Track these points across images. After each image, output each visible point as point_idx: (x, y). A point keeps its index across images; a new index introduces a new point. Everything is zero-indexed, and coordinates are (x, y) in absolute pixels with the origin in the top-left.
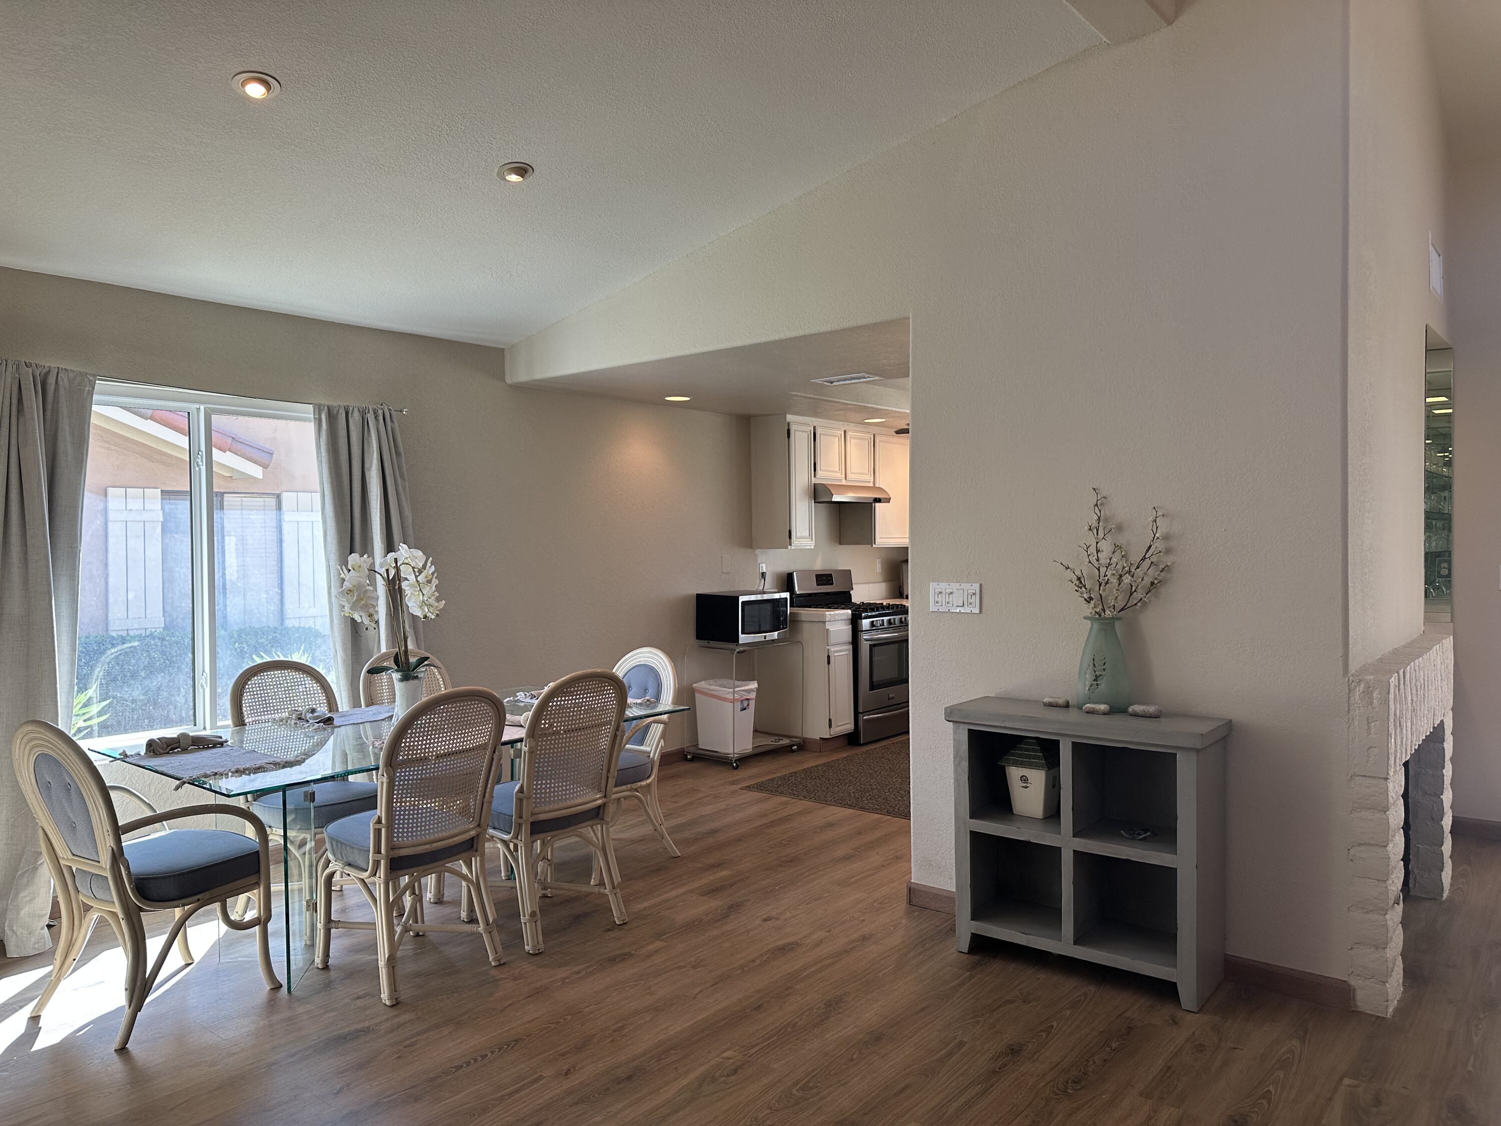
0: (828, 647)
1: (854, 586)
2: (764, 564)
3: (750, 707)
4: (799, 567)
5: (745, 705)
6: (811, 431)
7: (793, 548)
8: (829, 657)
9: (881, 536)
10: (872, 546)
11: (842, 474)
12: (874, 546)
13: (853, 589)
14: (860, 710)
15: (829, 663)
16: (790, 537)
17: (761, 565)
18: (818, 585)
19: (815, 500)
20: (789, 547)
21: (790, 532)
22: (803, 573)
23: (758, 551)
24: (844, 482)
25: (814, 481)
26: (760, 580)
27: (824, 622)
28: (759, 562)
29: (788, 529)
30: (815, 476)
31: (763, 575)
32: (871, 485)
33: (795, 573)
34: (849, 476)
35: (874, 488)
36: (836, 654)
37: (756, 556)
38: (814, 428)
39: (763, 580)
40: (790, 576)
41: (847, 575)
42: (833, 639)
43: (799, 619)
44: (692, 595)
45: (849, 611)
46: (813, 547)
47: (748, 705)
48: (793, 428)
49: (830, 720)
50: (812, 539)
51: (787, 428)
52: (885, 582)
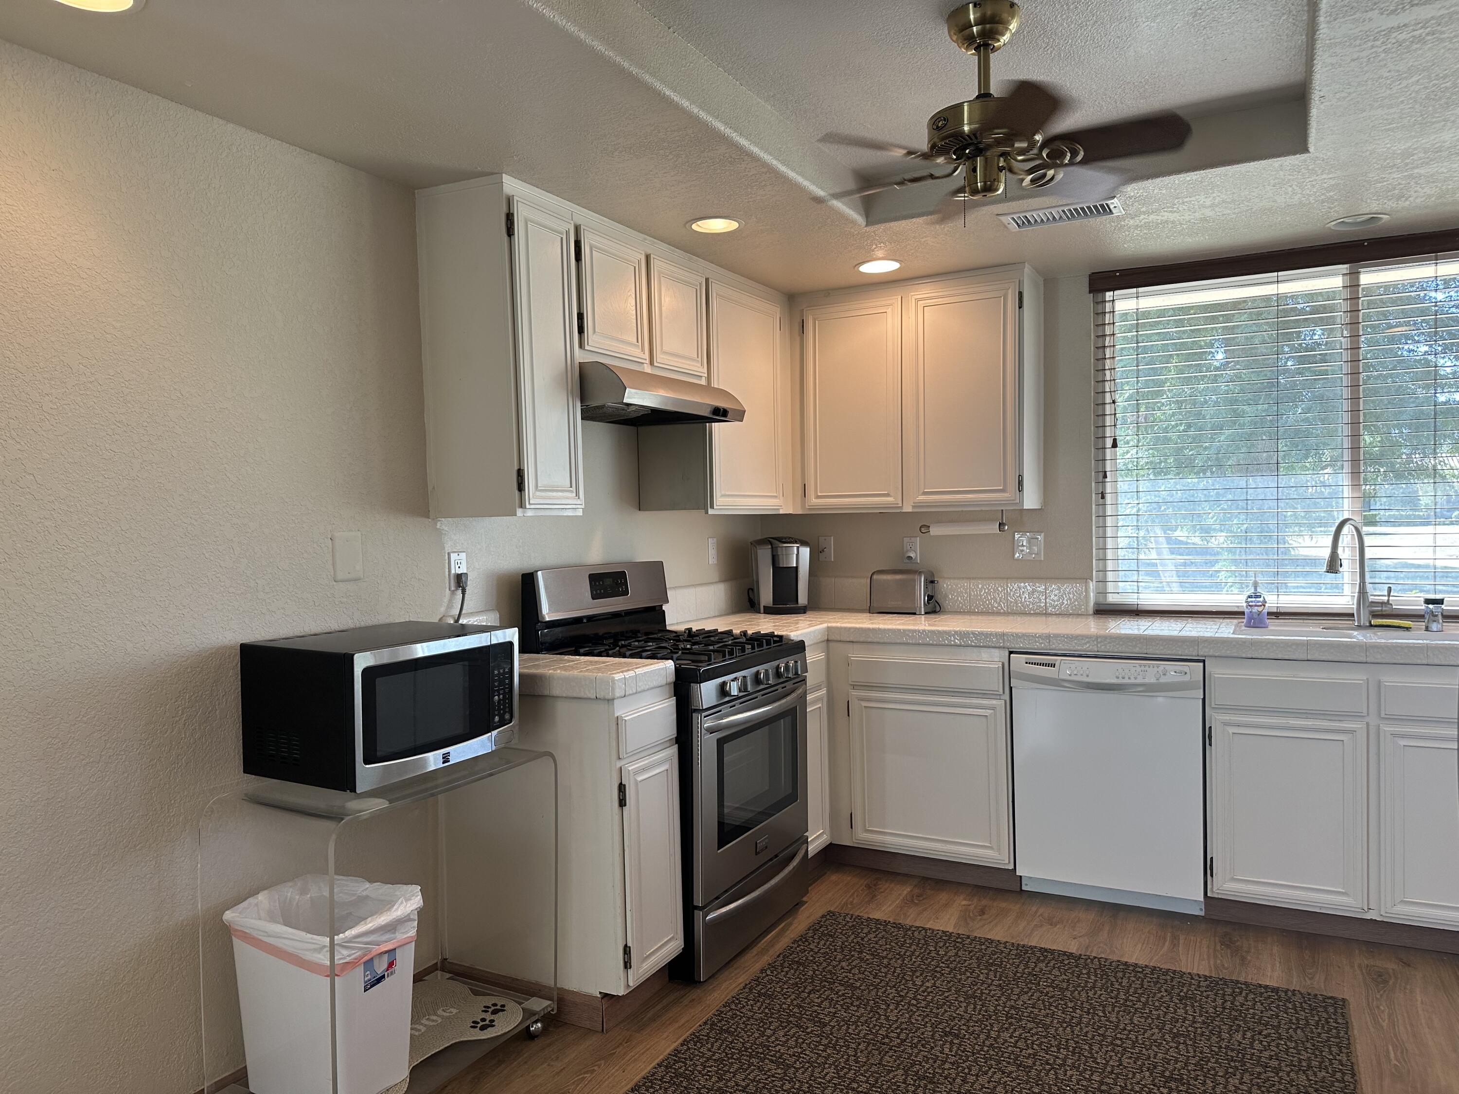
0: (619, 764)
1: (670, 594)
2: (463, 556)
3: (397, 968)
4: (552, 558)
5: (381, 967)
6: (568, 233)
7: (529, 513)
8: (622, 788)
9: (723, 493)
10: (707, 512)
11: (643, 350)
12: (711, 512)
13: (667, 602)
14: (698, 901)
15: (622, 803)
16: (521, 487)
17: (454, 556)
18: (593, 598)
19: (582, 401)
20: (519, 512)
21: (520, 474)
22: (561, 571)
23: (444, 524)
24: (647, 369)
25: (580, 356)
26: (453, 593)
27: (610, 701)
28: (448, 549)
29: (516, 468)
30: (581, 346)
31: (460, 581)
32: (703, 382)
33: (539, 573)
34: (660, 358)
35: (708, 388)
36: (640, 778)
37: (440, 533)
38: (577, 229)
39: (460, 591)
40: (528, 581)
41: (656, 570)
42: (632, 740)
43: (546, 693)
44: (231, 647)
45: (670, 664)
46: (580, 513)
47: (391, 965)
48: (521, 214)
49: (627, 950)
50: (577, 494)
51: (505, 210)
52: (721, 581)
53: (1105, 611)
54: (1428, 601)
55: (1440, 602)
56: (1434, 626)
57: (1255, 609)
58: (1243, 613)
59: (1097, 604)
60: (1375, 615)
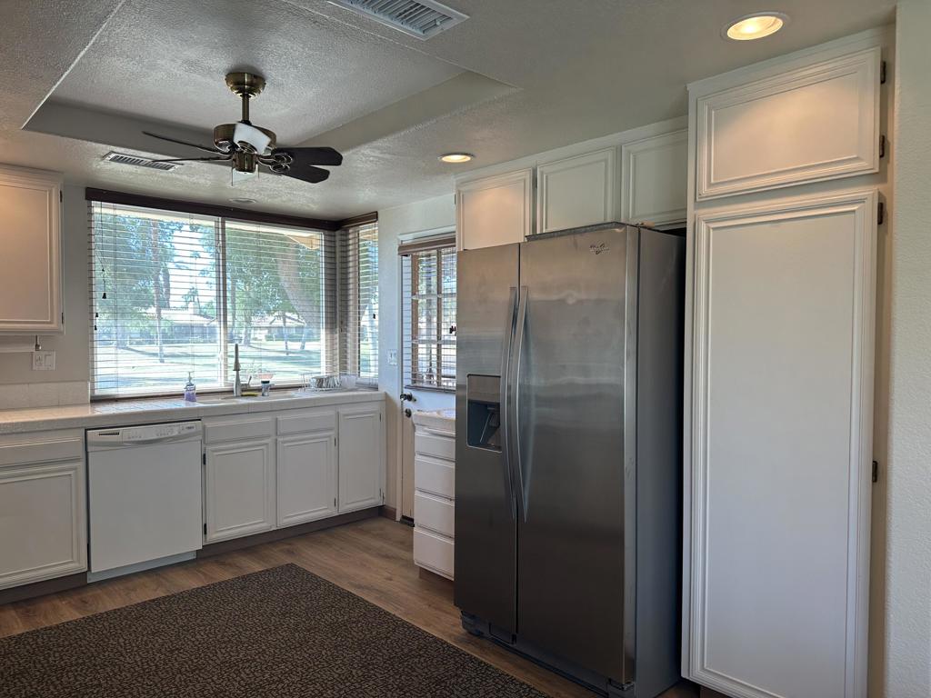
53: (97, 400)
54: (264, 382)
55: (268, 382)
56: (266, 394)
57: (191, 392)
58: (183, 395)
59: (91, 397)
60: (243, 391)
